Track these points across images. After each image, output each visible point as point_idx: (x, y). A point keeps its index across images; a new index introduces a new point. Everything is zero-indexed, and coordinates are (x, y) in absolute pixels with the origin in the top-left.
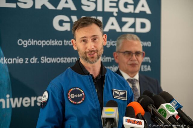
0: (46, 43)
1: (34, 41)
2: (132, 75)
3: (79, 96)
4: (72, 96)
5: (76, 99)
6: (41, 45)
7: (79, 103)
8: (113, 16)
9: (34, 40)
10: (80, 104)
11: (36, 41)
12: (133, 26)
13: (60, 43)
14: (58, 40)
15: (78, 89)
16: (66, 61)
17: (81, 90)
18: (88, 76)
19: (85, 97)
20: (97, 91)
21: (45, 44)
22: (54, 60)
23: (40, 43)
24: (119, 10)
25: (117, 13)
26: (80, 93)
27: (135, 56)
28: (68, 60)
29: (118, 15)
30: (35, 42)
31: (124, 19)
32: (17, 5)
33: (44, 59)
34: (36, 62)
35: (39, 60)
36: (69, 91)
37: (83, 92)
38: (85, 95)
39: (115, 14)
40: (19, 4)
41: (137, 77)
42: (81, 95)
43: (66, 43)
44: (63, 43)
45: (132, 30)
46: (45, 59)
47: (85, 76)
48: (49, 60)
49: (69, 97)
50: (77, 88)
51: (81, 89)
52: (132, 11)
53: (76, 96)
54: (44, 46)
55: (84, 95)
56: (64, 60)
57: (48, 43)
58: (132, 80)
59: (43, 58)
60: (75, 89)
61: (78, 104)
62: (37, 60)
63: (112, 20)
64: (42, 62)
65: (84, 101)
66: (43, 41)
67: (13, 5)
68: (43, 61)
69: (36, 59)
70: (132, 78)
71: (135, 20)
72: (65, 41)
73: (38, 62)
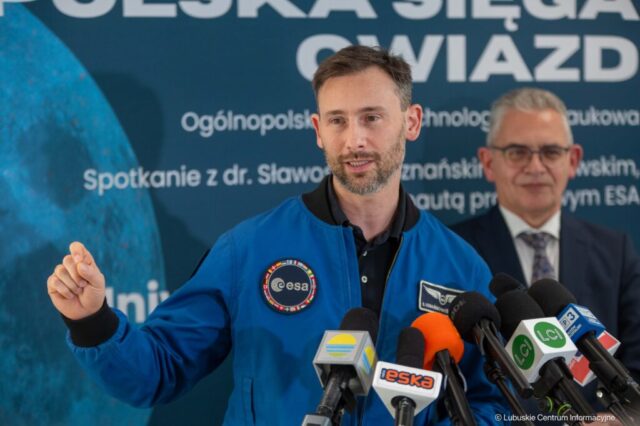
0: (275, 122)
1: (237, 118)
2: (537, 222)
4: (277, 285)
7: (293, 310)
8: (502, 31)
9: (235, 114)
10: (296, 313)
11: (242, 118)
12: (576, 60)
15: (300, 264)
17: (310, 272)
18: (340, 228)
19: (315, 294)
20: (364, 279)
21: (270, 127)
23: (253, 122)
24: (524, 11)
25: (515, 21)
27: (541, 158)
29: (519, 27)
30: (240, 122)
31: (542, 41)
32: (179, 10)
33: (269, 172)
34: (242, 181)
35: (253, 174)
36: (269, 267)
37: (315, 278)
38: (317, 290)
39: (511, 26)
40: (186, 6)
41: (553, 226)
42: (305, 287)
45: (572, 75)
46: (274, 172)
48: (284, 175)
49: (266, 287)
50: (298, 260)
51: (309, 268)
52: (572, 15)
54: (267, 131)
57: (281, 122)
58: (535, 236)
59: (264, 170)
60: (290, 262)
61: (289, 314)
62: (246, 177)
63: (500, 43)
64: (261, 180)
65: (309, 306)
66: (264, 118)
67: (168, 10)
68: (265, 178)
69: (243, 171)
70: (535, 231)
71: (582, 43)
73: (249, 182)
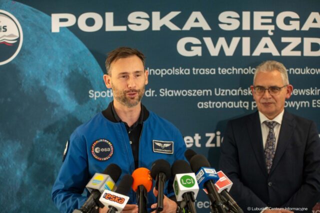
0: (167, 72)
1: (151, 70)
3: (106, 150)
4: (97, 150)
5: (101, 154)
6: (161, 74)
7: (105, 159)
8: (267, 36)
9: (150, 69)
10: (107, 160)
11: (153, 70)
12: (300, 47)
13: (187, 72)
14: (184, 68)
15: (106, 141)
16: (196, 93)
17: (110, 143)
18: (119, 123)
19: (113, 152)
21: (165, 74)
22: (178, 93)
23: (158, 72)
24: (276, 27)
25: (272, 31)
26: (107, 146)
27: (269, 92)
28: (198, 93)
29: (274, 34)
30: (152, 72)
31: (284, 40)
32: (128, 28)
33: (164, 92)
34: (153, 95)
35: (157, 92)
36: (93, 143)
37: (112, 145)
38: (114, 150)
39: (271, 33)
40: (130, 26)
42: (109, 150)
43: (195, 71)
44: (191, 71)
45: (298, 54)
46: (166, 92)
47: (117, 123)
48: (170, 93)
49: (93, 151)
50: (105, 139)
51: (109, 141)
52: (298, 29)
53: (103, 150)
54: (163, 75)
55: (112, 149)
56: (193, 92)
57: (170, 72)
59: (162, 91)
60: (101, 140)
61: (104, 161)
62: (154, 93)
63: (265, 40)
64: (161, 95)
65: (111, 157)
66: (162, 70)
67: (123, 28)
68: (162, 94)
69: (153, 92)
71: (302, 40)
72: (194, 69)
73: (156, 96)
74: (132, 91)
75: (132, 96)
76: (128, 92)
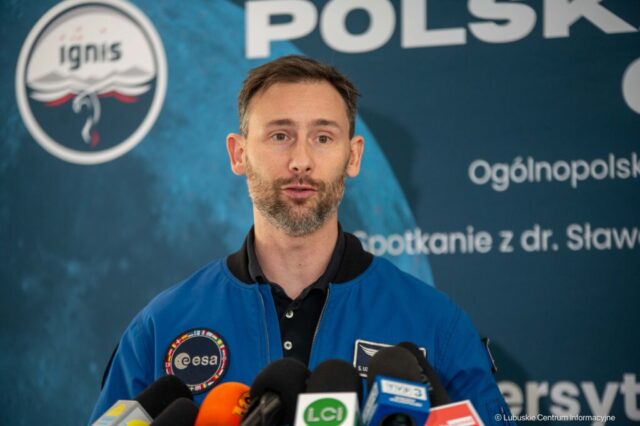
0: (590, 170)
1: (539, 167)
3: (205, 361)
4: (181, 361)
6: (569, 180)
7: (198, 388)
9: (537, 160)
10: (203, 391)
11: (547, 165)
15: (209, 334)
17: (220, 342)
18: (256, 286)
19: (225, 368)
20: (288, 345)
21: (584, 177)
22: (626, 238)
23: (561, 171)
30: (543, 171)
32: (470, 35)
33: (582, 235)
34: (545, 246)
35: (560, 237)
36: (173, 342)
37: (227, 348)
40: (477, 29)
42: (214, 361)
46: (588, 235)
47: (251, 286)
48: (602, 239)
49: (169, 364)
50: (207, 330)
53: (197, 361)
54: (579, 182)
57: (599, 169)
59: (575, 232)
60: (198, 333)
62: (551, 241)
64: (571, 246)
65: (218, 382)
66: (575, 165)
67: (454, 37)
68: (575, 242)
69: (547, 234)
73: (555, 247)
74: (301, 181)
75: (300, 195)
76: (289, 181)
